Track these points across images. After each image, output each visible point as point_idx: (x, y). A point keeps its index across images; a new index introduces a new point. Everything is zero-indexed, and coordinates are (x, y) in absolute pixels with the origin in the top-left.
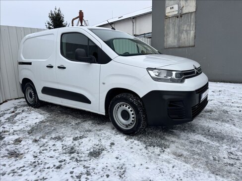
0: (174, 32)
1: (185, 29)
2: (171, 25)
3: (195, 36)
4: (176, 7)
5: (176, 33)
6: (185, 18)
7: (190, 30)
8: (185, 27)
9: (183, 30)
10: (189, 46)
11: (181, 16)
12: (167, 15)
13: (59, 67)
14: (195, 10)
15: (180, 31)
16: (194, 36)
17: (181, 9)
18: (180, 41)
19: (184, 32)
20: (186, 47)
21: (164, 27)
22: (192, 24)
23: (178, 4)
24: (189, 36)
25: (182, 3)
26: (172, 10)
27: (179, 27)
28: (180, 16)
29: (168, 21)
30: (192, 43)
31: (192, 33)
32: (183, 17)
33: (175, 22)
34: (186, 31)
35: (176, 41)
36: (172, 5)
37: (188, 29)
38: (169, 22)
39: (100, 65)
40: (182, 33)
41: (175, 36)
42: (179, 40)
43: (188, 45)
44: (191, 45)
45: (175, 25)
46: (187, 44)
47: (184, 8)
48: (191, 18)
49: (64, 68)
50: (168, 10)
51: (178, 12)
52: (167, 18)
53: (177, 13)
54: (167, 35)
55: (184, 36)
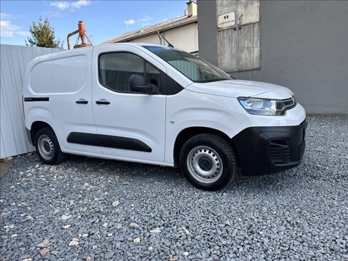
0: (232, 50)
1: (246, 46)
2: (226, 41)
3: (260, 55)
4: (232, 16)
5: (234, 51)
6: (246, 31)
7: (253, 47)
8: (247, 43)
9: (244, 47)
10: (253, 70)
11: (240, 28)
12: (219, 26)
13: (98, 103)
14: (258, 20)
15: (240, 49)
16: (258, 55)
17: (238, 18)
18: (241, 63)
19: (245, 50)
20: (248, 71)
21: (216, 43)
22: (256, 38)
23: (235, 12)
24: (252, 55)
25: (241, 10)
26: (227, 20)
27: (238, 43)
28: (238, 28)
29: (222, 35)
30: (256, 65)
31: (256, 51)
32: (242, 30)
33: (231, 36)
34: (248, 48)
35: (234, 63)
36: (226, 13)
37: (250, 45)
38: (224, 37)
39: (165, 96)
40: (242, 51)
41: (232, 56)
42: (238, 62)
43: (252, 68)
44: (255, 68)
45: (232, 41)
46: (250, 67)
47: (244, 17)
48: (253, 31)
49: (108, 103)
50: (221, 20)
51: (236, 23)
52: (220, 30)
53: (233, 23)
54: (221, 55)
55: (245, 55)
